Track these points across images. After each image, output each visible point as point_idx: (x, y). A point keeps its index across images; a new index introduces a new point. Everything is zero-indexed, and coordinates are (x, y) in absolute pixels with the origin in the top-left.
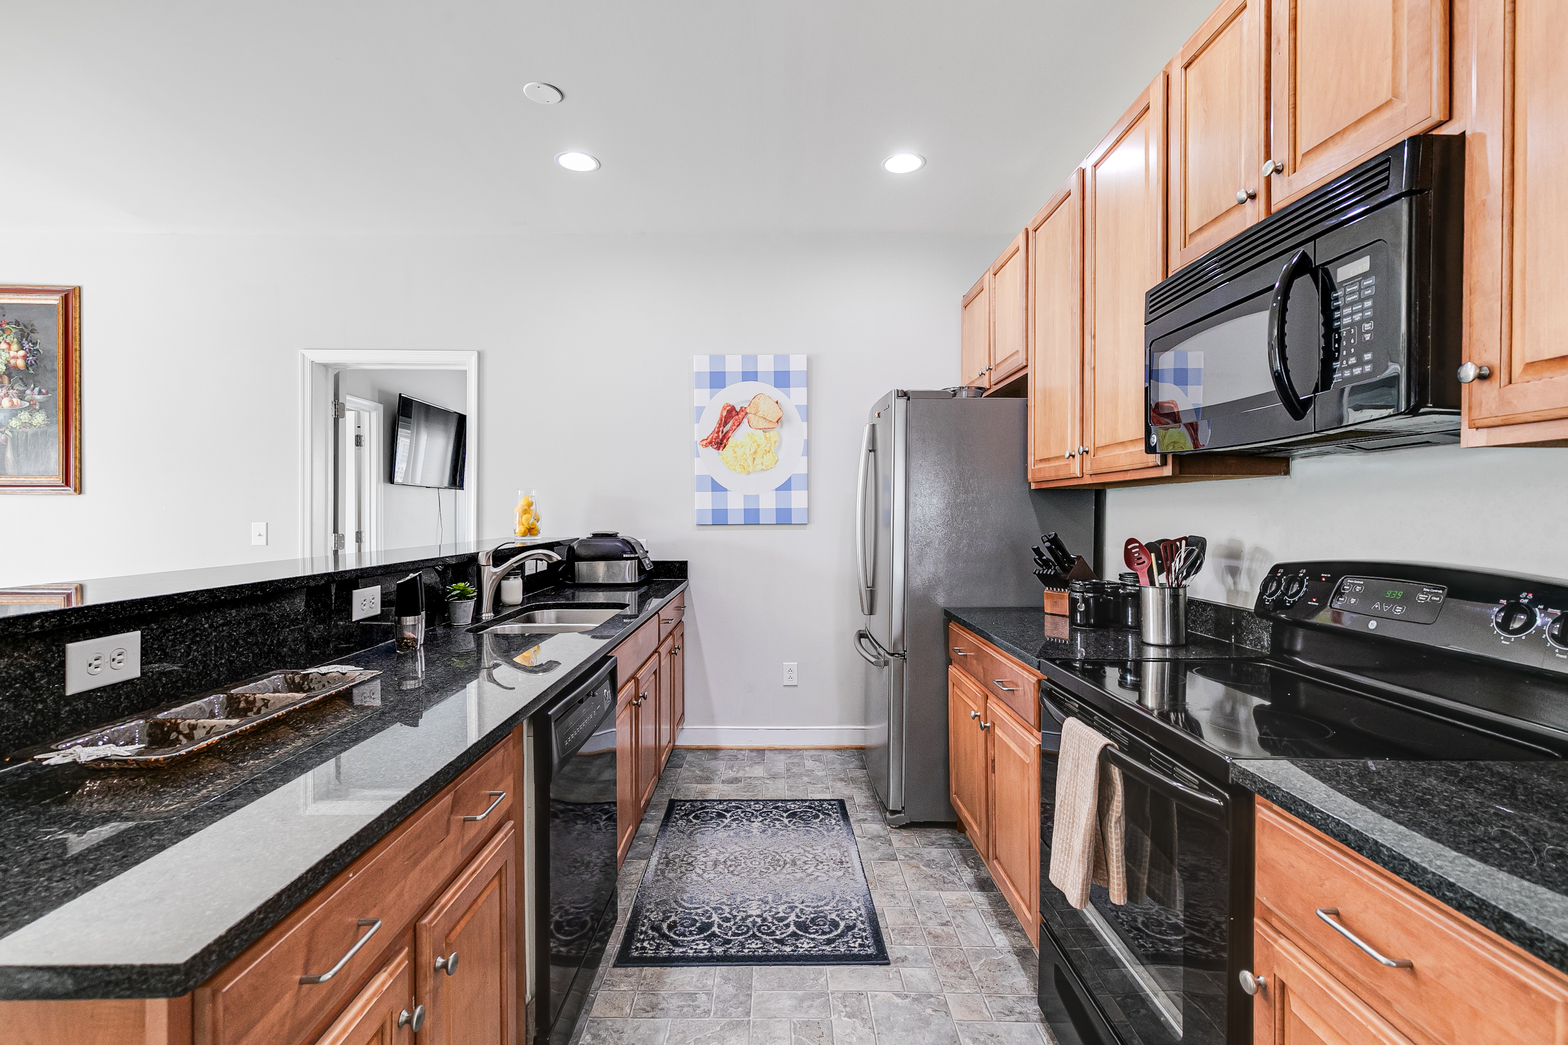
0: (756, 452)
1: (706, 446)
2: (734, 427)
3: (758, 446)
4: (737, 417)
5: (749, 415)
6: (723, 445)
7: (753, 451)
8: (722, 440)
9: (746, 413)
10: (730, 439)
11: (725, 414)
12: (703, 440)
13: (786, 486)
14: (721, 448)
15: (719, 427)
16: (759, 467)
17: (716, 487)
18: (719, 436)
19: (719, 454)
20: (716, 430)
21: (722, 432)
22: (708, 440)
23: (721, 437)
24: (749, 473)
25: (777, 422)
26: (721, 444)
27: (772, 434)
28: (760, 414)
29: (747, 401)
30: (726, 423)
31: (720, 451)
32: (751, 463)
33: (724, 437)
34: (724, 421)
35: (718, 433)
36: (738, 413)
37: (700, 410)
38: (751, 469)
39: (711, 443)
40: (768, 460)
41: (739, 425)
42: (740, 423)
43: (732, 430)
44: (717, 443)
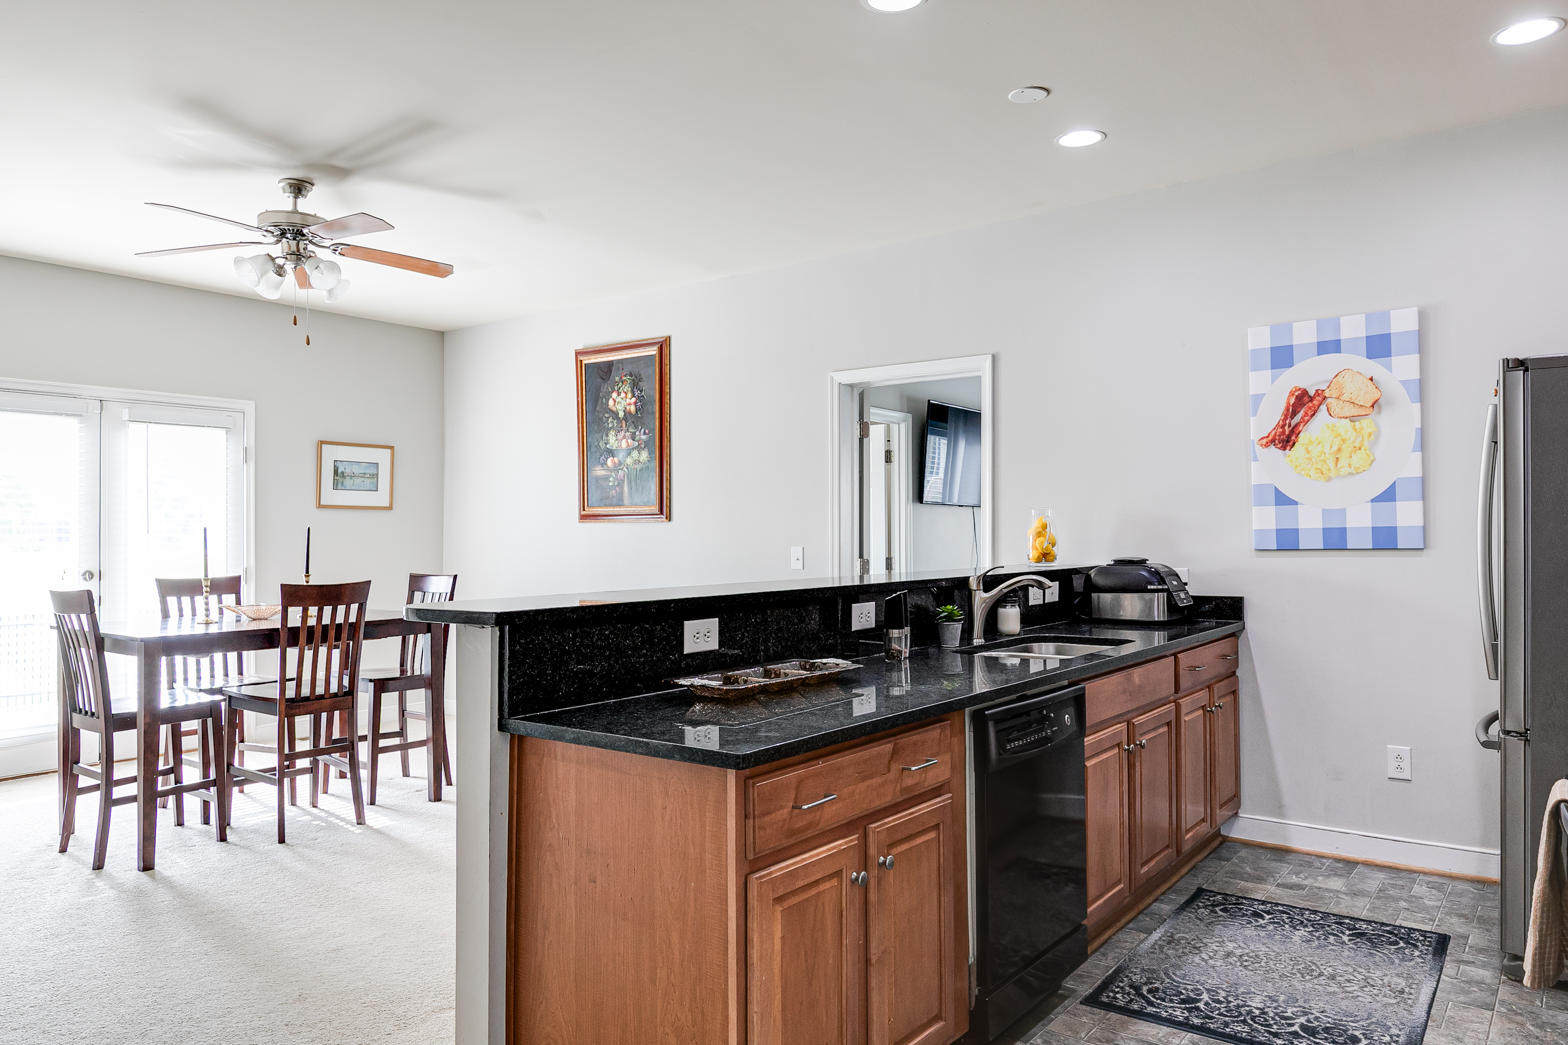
0: (1339, 450)
1: (1267, 445)
2: (1306, 418)
3: (1344, 441)
4: (1310, 404)
5: (1328, 400)
6: (1291, 443)
7: (1335, 448)
8: (1289, 437)
9: (1325, 398)
10: (1301, 435)
11: (1292, 401)
12: (1262, 438)
13: (1389, 495)
14: (1288, 448)
15: (1285, 420)
16: (1345, 471)
17: (1282, 499)
18: (1284, 432)
19: (1285, 455)
20: (1281, 423)
21: (1290, 426)
22: (1270, 438)
23: (1287, 433)
24: (1329, 479)
25: (1373, 406)
26: (1288, 441)
27: (1365, 424)
28: (1346, 397)
29: (1326, 381)
30: (1294, 414)
31: (1287, 451)
32: (1332, 465)
33: (1292, 432)
34: (1292, 411)
35: (1283, 427)
36: (1311, 399)
37: (1258, 398)
38: (1333, 474)
39: (1273, 441)
40: (1358, 460)
41: (1313, 415)
42: (1315, 412)
43: (1304, 422)
44: (1282, 441)
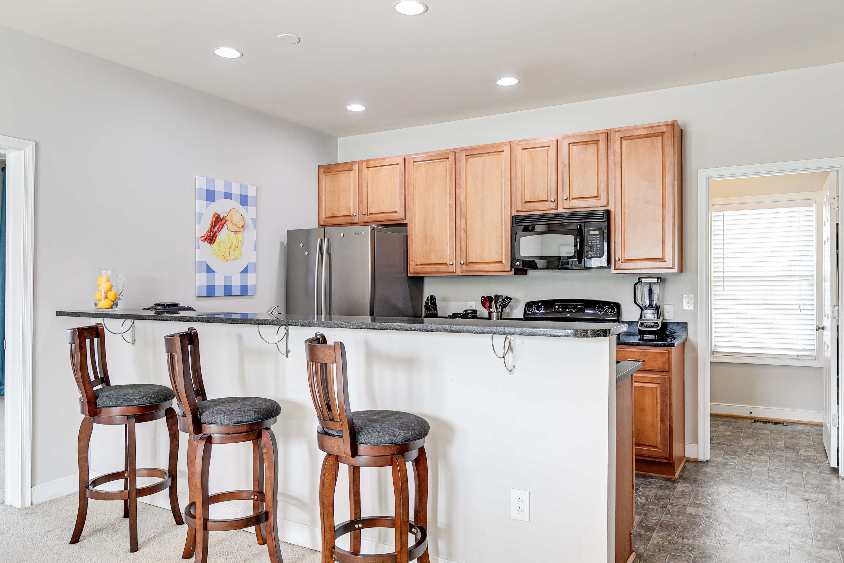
0: (231, 247)
1: (204, 241)
2: (219, 229)
3: (232, 243)
4: (221, 223)
5: (227, 222)
6: (213, 241)
7: (229, 246)
8: (213, 238)
9: (226, 221)
10: (217, 237)
11: (214, 219)
12: (202, 237)
13: (245, 271)
14: (212, 243)
15: (211, 228)
16: (232, 257)
17: (210, 270)
18: (211, 234)
19: (211, 247)
20: (210, 230)
21: (213, 232)
22: (205, 237)
23: (212, 235)
24: (227, 261)
25: (242, 228)
26: (212, 240)
27: (239, 235)
28: (233, 222)
29: (226, 212)
30: (215, 226)
31: (212, 245)
32: (228, 254)
33: (214, 235)
34: (214, 225)
35: (210, 232)
36: (221, 220)
37: (201, 215)
38: (228, 258)
39: (206, 239)
40: (237, 252)
41: (222, 228)
42: (223, 227)
43: (218, 231)
44: (210, 240)
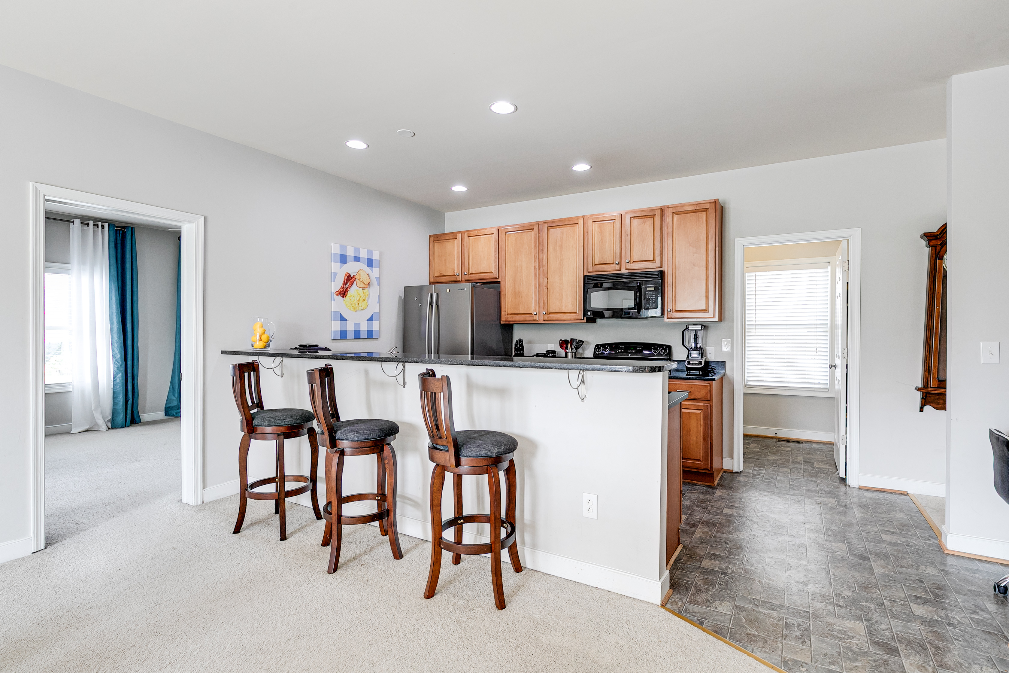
0: (359, 300)
1: (338, 295)
2: (350, 286)
3: (360, 296)
4: (351, 280)
5: (357, 280)
7: (358, 299)
8: (345, 292)
9: (355, 279)
10: (348, 292)
11: (346, 278)
12: (336, 292)
13: (371, 319)
14: (345, 297)
15: (344, 285)
16: (360, 308)
17: (342, 319)
18: (343, 290)
19: (343, 299)
20: (342, 286)
21: (345, 288)
22: (339, 292)
24: (356, 311)
25: (368, 285)
26: (344, 294)
27: (366, 291)
28: (361, 280)
29: (356, 272)
30: (347, 283)
32: (357, 305)
33: (346, 290)
34: (346, 282)
35: (343, 288)
36: (352, 278)
37: (335, 274)
38: (357, 309)
39: (340, 293)
40: (364, 304)
41: (352, 285)
42: (353, 284)
43: (349, 287)
44: (343, 294)
